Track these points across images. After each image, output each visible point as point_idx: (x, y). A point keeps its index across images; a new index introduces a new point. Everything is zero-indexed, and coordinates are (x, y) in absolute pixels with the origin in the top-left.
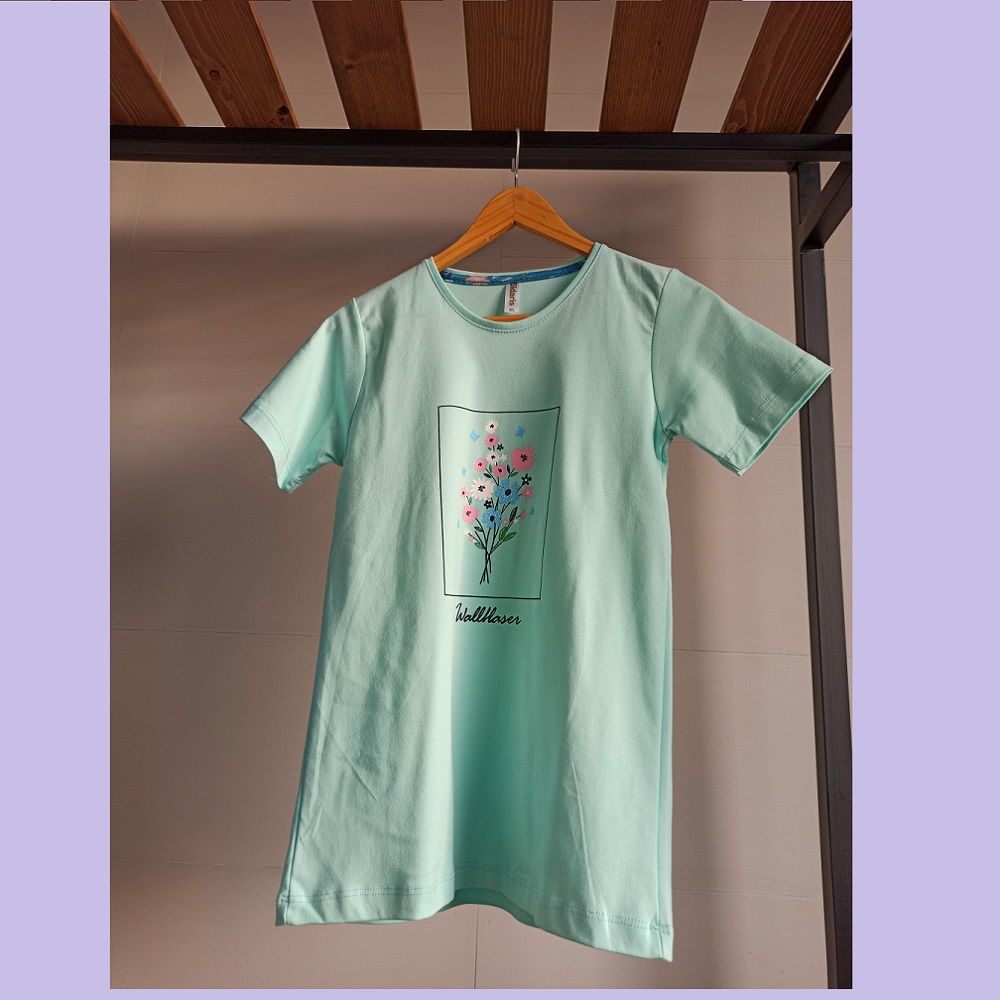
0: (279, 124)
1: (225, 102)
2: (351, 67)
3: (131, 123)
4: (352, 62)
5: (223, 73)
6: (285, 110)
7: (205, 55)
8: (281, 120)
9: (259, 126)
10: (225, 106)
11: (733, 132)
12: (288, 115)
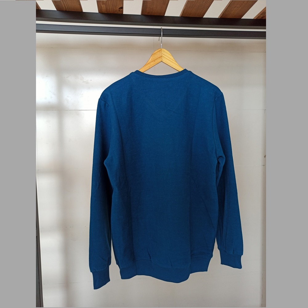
6: (122, 8)
8: (119, 10)
9: (111, 12)
11: (259, 18)
12: (122, 10)
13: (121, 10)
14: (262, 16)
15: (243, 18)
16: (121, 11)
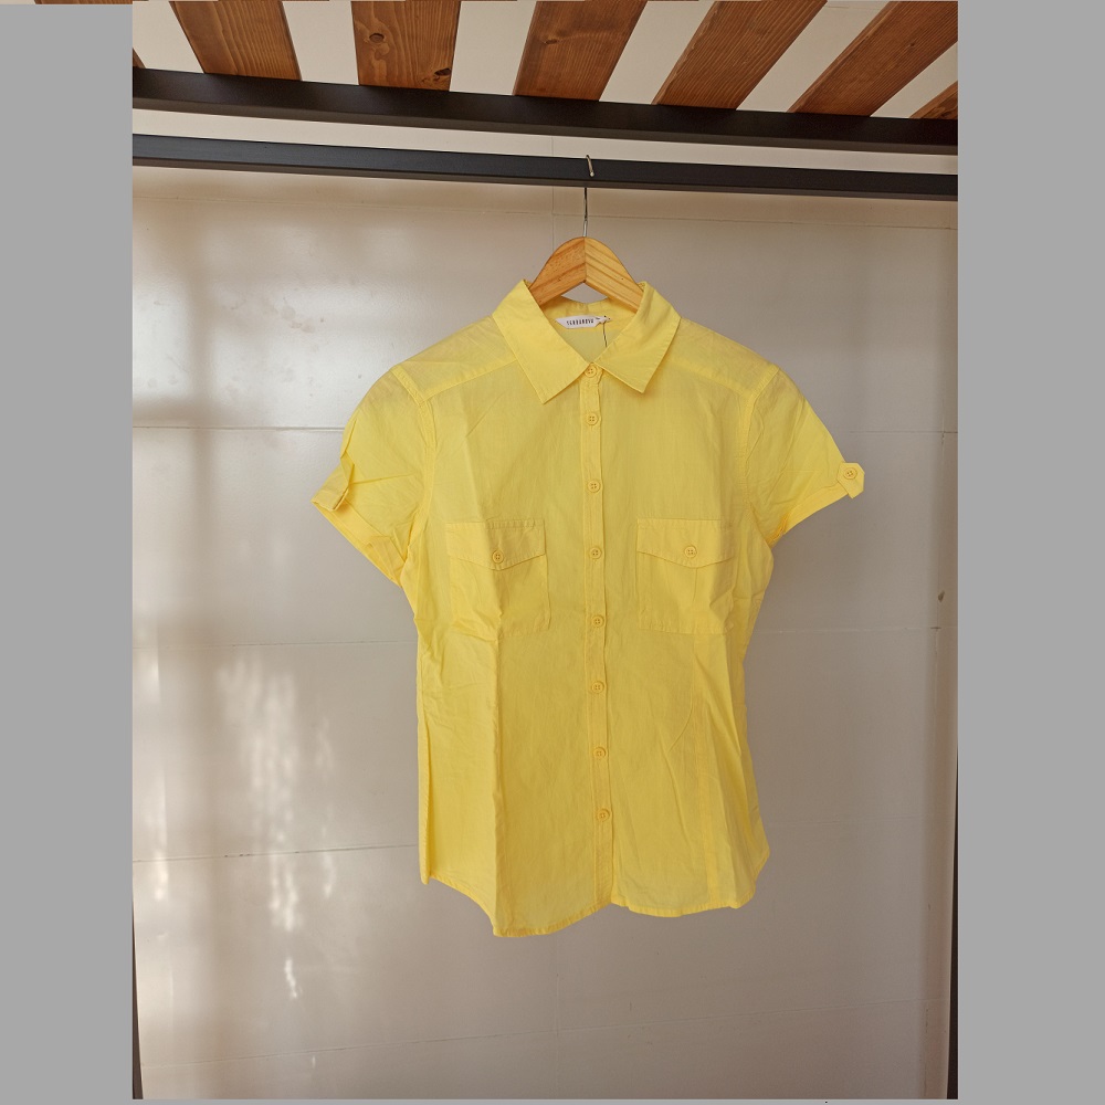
0: (430, 84)
1: (373, 61)
2: (555, 41)
3: (234, 74)
4: (558, 38)
5: (389, 37)
6: (448, 72)
7: (375, 21)
8: (436, 80)
9: (406, 85)
10: (370, 65)
11: (932, 117)
13: (444, 77)
16: (444, 81)
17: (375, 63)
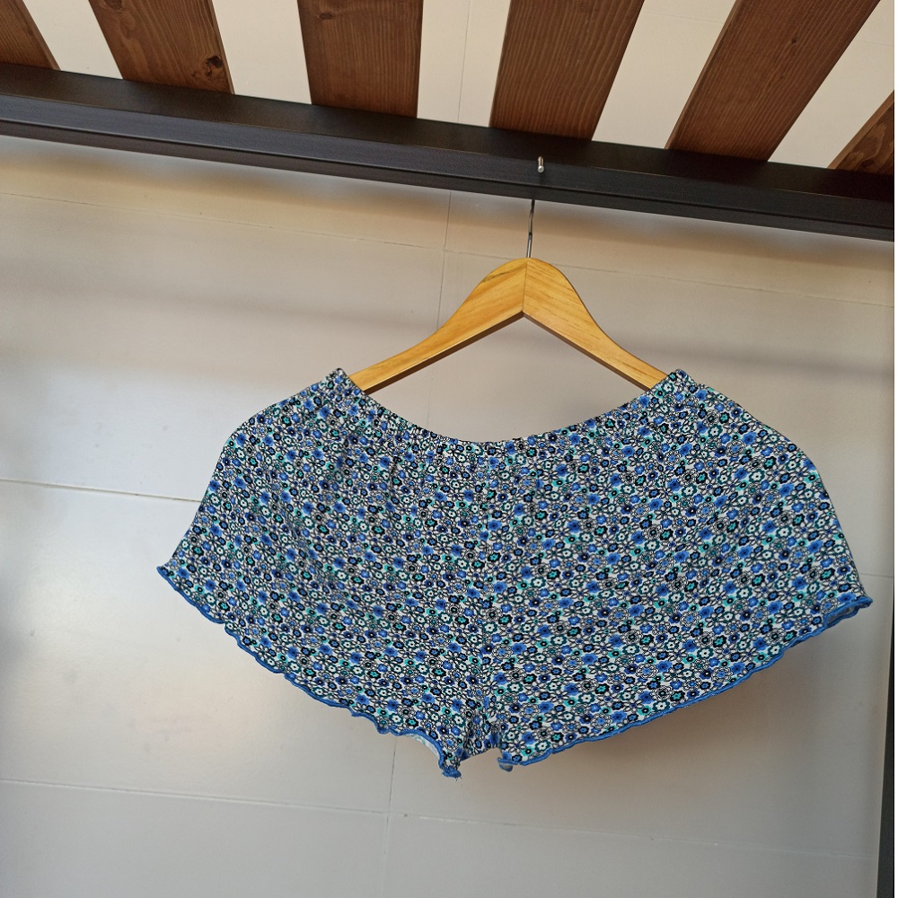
0: (205, 78)
1: (124, 39)
4: (332, 10)
6: (218, 61)
8: (209, 74)
10: (122, 45)
11: (850, 168)
12: (221, 69)
13: (216, 71)
14: (862, 154)
15: (773, 159)
16: (218, 77)
17: (128, 43)
